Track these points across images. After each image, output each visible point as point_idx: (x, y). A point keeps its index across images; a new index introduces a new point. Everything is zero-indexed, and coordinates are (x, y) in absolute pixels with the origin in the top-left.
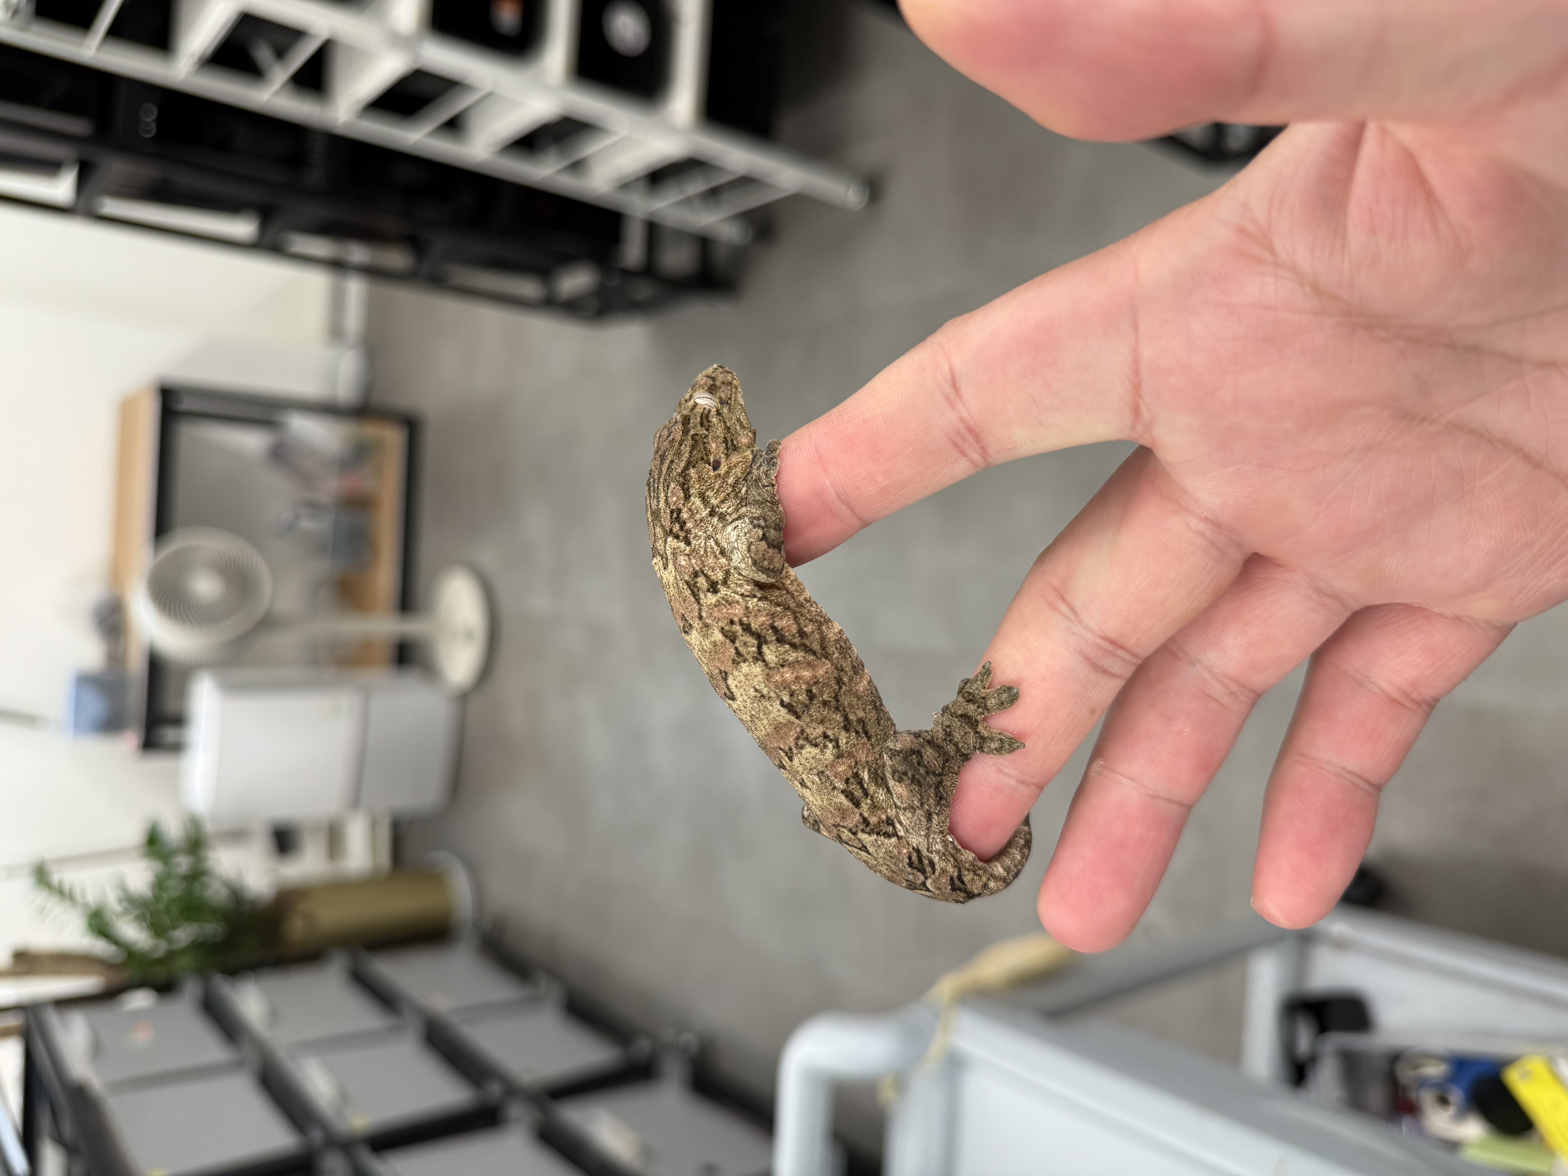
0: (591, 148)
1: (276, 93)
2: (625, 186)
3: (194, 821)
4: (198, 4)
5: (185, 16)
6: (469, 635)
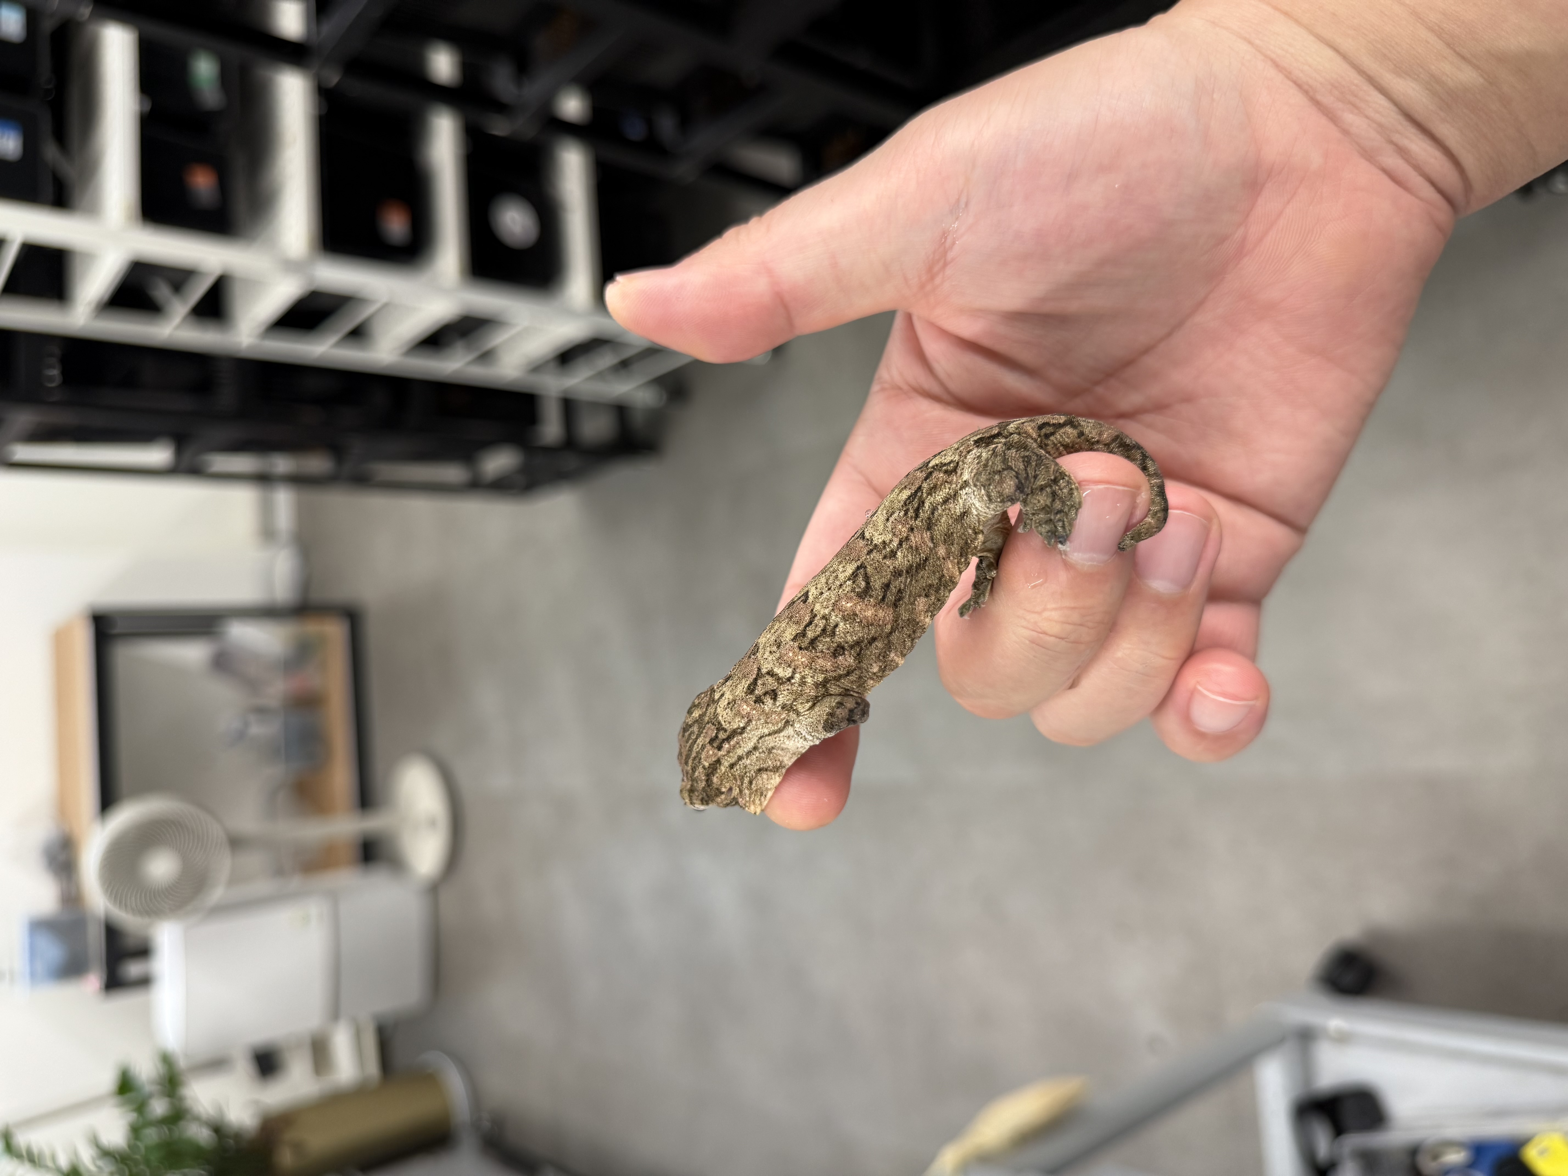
0: (497, 339)
1: (178, 327)
2: (537, 368)
3: (167, 1060)
4: (89, 257)
5: (77, 268)
6: (432, 823)
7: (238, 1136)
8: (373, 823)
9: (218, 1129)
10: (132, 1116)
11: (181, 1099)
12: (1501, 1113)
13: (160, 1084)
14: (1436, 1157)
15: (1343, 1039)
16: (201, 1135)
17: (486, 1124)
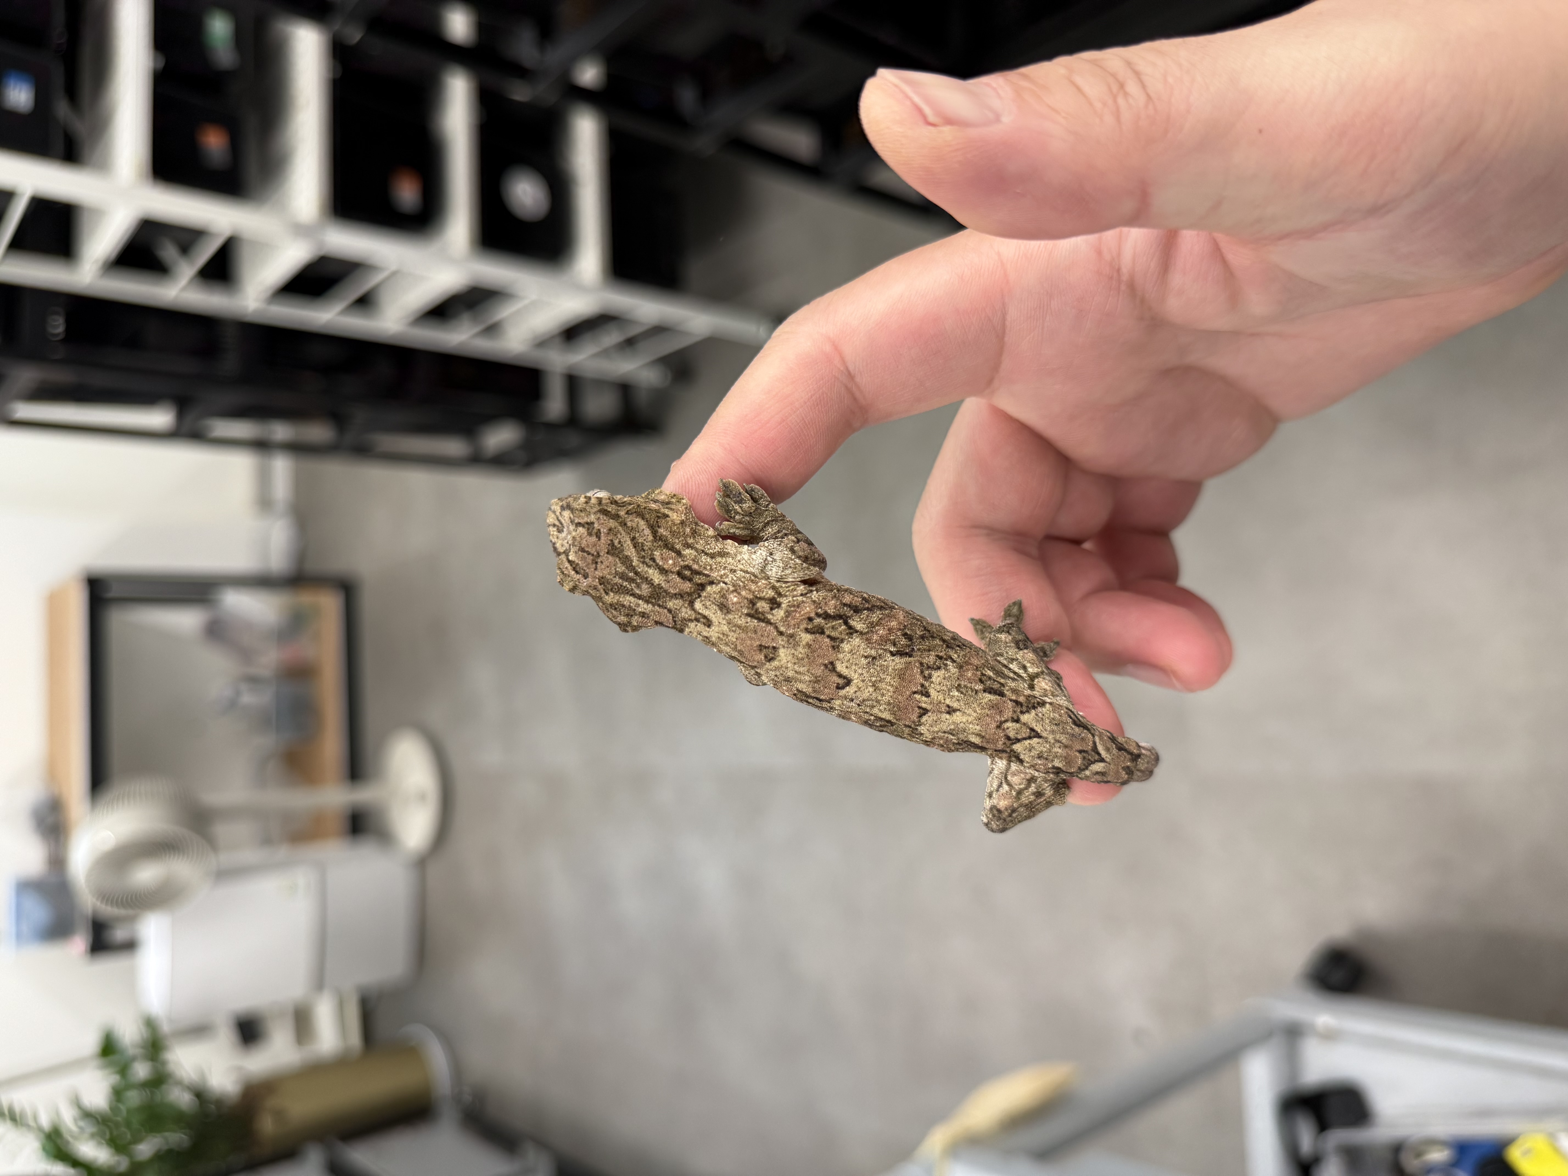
0: (504, 312)
1: (184, 289)
2: (542, 343)
3: (150, 1023)
4: (98, 213)
5: (85, 224)
6: (422, 797)
7: (219, 1102)
8: (363, 795)
9: (200, 1094)
10: (115, 1079)
11: (164, 1063)
12: (1485, 1113)
13: (143, 1047)
14: (1419, 1154)
15: (1330, 1036)
16: (182, 1099)
17: (467, 1098)
